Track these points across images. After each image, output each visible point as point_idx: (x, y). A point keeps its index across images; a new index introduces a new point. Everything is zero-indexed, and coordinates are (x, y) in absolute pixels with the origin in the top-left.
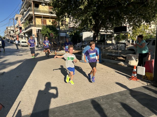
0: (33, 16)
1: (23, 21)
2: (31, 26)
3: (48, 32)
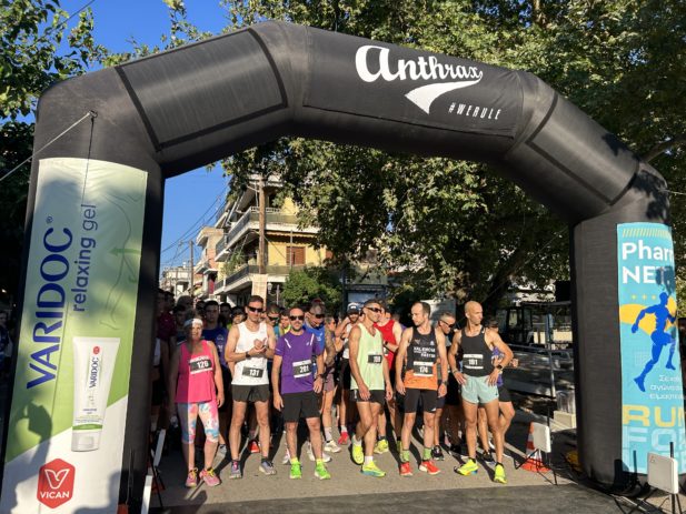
0: (258, 235)
1: (224, 251)
2: (248, 271)
3: (306, 293)
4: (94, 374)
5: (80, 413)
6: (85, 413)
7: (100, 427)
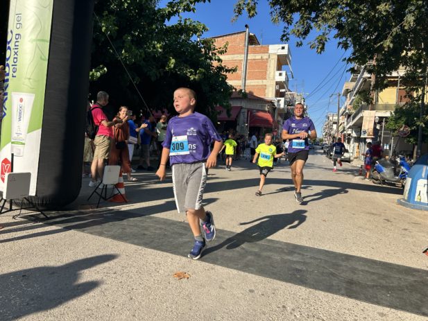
0: (371, 81)
2: (362, 108)
4: (20, 113)
5: (14, 135)
6: (16, 135)
7: (24, 144)
